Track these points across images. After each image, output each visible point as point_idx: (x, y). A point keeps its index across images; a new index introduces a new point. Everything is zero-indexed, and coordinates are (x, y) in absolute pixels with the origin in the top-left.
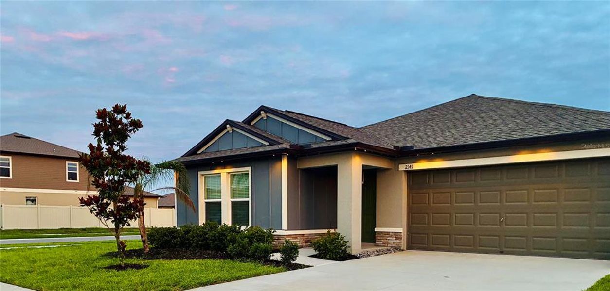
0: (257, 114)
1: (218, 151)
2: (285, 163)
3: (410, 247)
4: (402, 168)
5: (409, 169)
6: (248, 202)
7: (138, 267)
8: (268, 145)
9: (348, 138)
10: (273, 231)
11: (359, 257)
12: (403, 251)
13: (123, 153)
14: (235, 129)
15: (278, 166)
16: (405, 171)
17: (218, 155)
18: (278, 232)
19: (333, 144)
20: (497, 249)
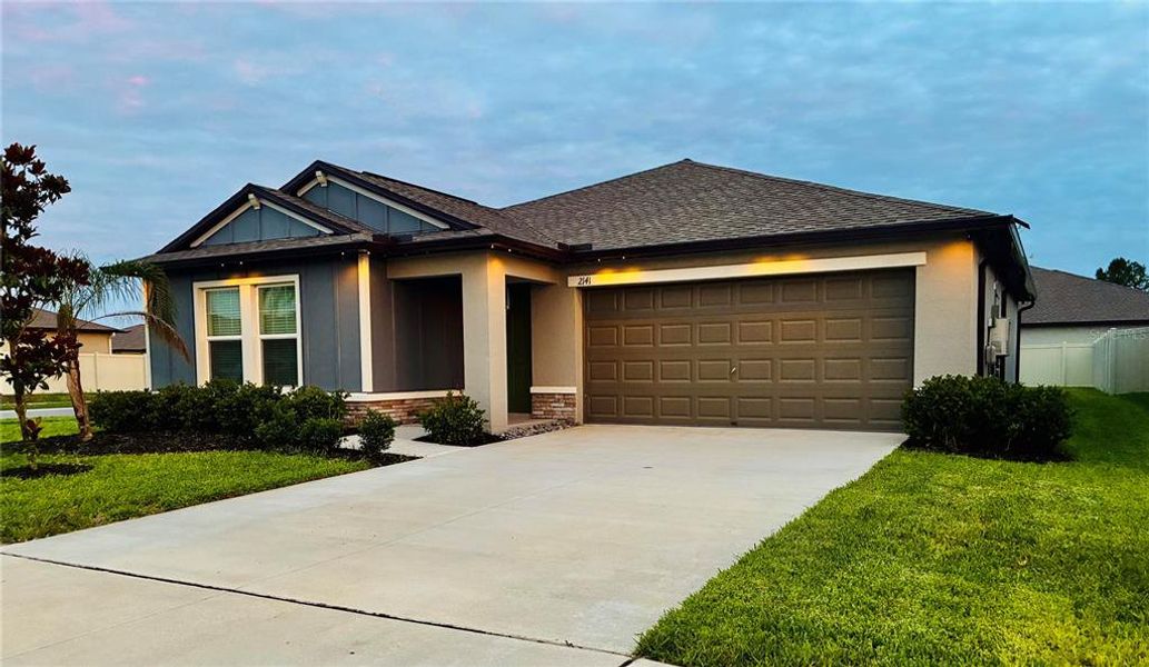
0: (307, 176)
1: (233, 244)
2: (364, 268)
3: (588, 419)
4: (574, 282)
5: (586, 284)
6: (295, 340)
7: (68, 470)
8: (331, 235)
9: (479, 227)
10: (344, 394)
11: (504, 439)
12: (577, 425)
13: (28, 243)
14: (265, 202)
15: (351, 273)
16: (578, 288)
17: (233, 251)
18: (355, 397)
19: (452, 235)
20: (728, 419)
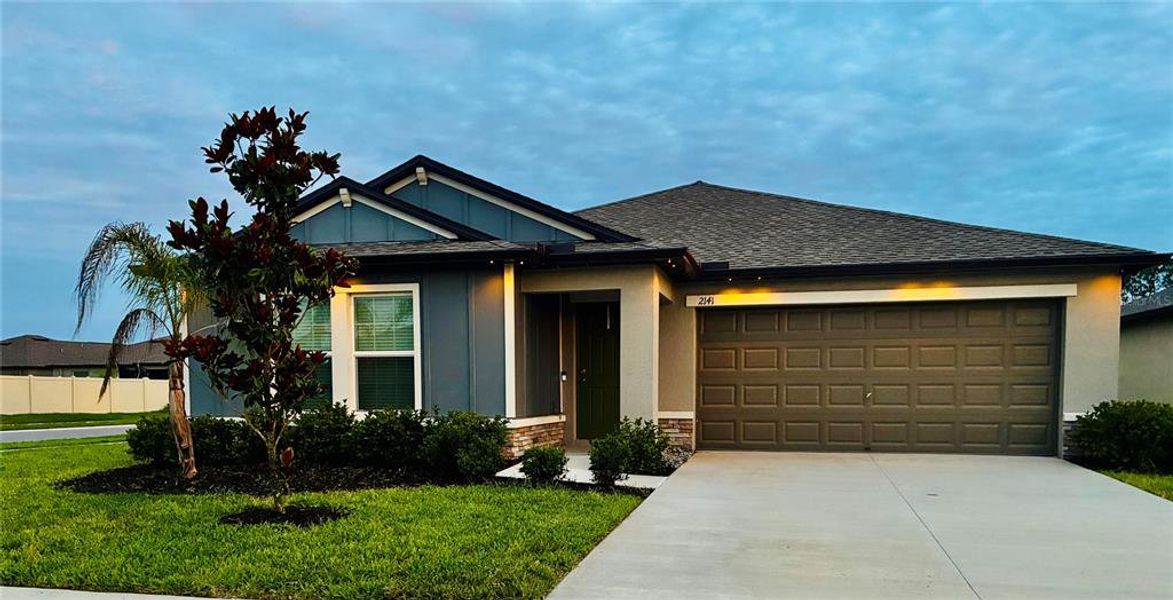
2: (509, 279)
3: (700, 447)
4: (693, 301)
5: (707, 304)
6: (411, 359)
8: (457, 241)
9: (640, 240)
12: (693, 453)
14: (359, 199)
16: (698, 308)
19: (599, 248)
20: (860, 444)
